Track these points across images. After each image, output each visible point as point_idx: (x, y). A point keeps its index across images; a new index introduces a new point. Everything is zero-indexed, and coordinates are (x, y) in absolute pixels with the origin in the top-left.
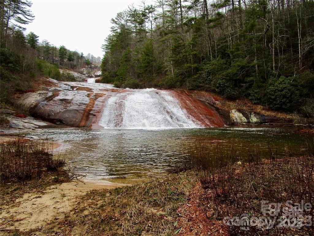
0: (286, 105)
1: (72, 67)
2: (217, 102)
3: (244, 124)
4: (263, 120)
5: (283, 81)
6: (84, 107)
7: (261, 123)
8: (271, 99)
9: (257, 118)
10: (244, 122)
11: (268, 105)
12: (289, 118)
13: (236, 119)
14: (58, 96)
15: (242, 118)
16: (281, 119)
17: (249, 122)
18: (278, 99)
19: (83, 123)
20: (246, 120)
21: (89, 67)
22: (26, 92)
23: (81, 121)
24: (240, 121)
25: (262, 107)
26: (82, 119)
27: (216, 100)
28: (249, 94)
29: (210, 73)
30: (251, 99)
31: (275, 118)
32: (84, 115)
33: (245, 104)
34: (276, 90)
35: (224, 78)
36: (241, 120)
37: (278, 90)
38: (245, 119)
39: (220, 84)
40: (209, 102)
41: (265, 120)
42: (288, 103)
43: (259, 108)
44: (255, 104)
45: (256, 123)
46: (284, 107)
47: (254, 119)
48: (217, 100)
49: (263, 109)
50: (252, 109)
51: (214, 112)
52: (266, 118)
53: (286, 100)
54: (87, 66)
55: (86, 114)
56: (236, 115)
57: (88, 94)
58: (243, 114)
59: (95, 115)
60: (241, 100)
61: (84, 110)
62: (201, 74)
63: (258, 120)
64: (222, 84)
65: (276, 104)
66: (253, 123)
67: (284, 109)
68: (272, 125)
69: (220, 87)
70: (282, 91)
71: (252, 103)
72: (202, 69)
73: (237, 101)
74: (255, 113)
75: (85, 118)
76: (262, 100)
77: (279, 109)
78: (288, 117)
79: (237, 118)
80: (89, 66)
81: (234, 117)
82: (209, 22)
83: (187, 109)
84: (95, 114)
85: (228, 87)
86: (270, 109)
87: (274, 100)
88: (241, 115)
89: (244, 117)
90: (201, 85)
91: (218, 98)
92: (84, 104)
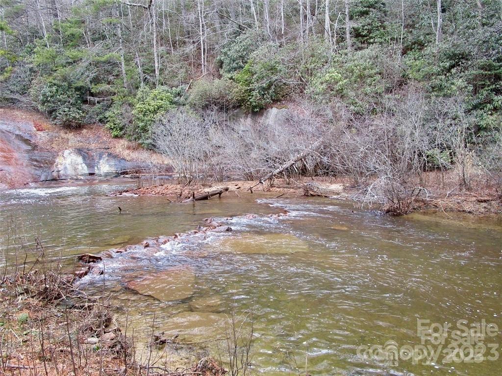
2: (40, 134)
4: (122, 169)
7: (118, 175)
9: (110, 166)
10: (82, 175)
11: (135, 139)
12: (168, 164)
13: (65, 168)
15: (80, 167)
16: (155, 166)
17: (92, 174)
20: (86, 170)
24: (73, 173)
25: (126, 143)
27: (38, 130)
28: (107, 119)
31: (144, 164)
33: (98, 137)
36: (75, 169)
38: (86, 167)
39: (46, 96)
40: (21, 133)
43: (120, 146)
44: (116, 137)
45: (106, 175)
48: (42, 130)
49: (128, 148)
50: (107, 147)
56: (68, 161)
58: (84, 158)
60: (92, 130)
63: (112, 170)
66: (101, 176)
68: (137, 177)
69: (46, 102)
73: (85, 131)
74: (110, 155)
76: (127, 130)
79: (68, 166)
81: (61, 164)
85: (63, 102)
86: (138, 148)
88: (80, 160)
89: (84, 165)
91: (46, 125)
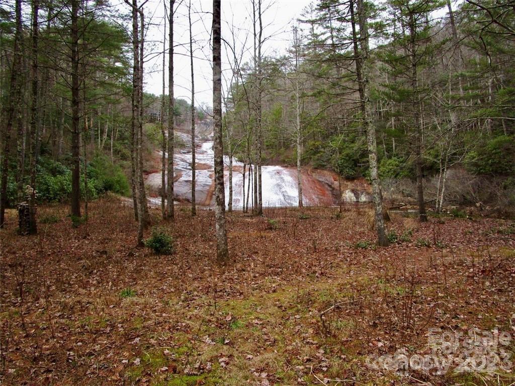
1: (178, 124)
2: (336, 183)
6: (208, 188)
9: (366, 198)
10: (353, 202)
14: (181, 177)
15: (352, 198)
17: (357, 202)
19: (207, 202)
20: (355, 200)
21: (202, 123)
22: (150, 173)
23: (205, 201)
24: (350, 201)
26: (206, 199)
27: (335, 180)
32: (208, 195)
33: (362, 184)
35: (343, 159)
47: (363, 199)
50: (365, 189)
54: (199, 122)
55: (210, 194)
56: (348, 195)
57: (210, 175)
58: (355, 194)
60: (359, 180)
61: (208, 191)
63: (367, 200)
64: (341, 164)
66: (361, 202)
71: (368, 184)
74: (367, 193)
75: (209, 198)
79: (348, 198)
80: (203, 121)
81: (345, 197)
85: (346, 167)
88: (353, 195)
89: (354, 197)
91: (337, 178)
92: (207, 185)
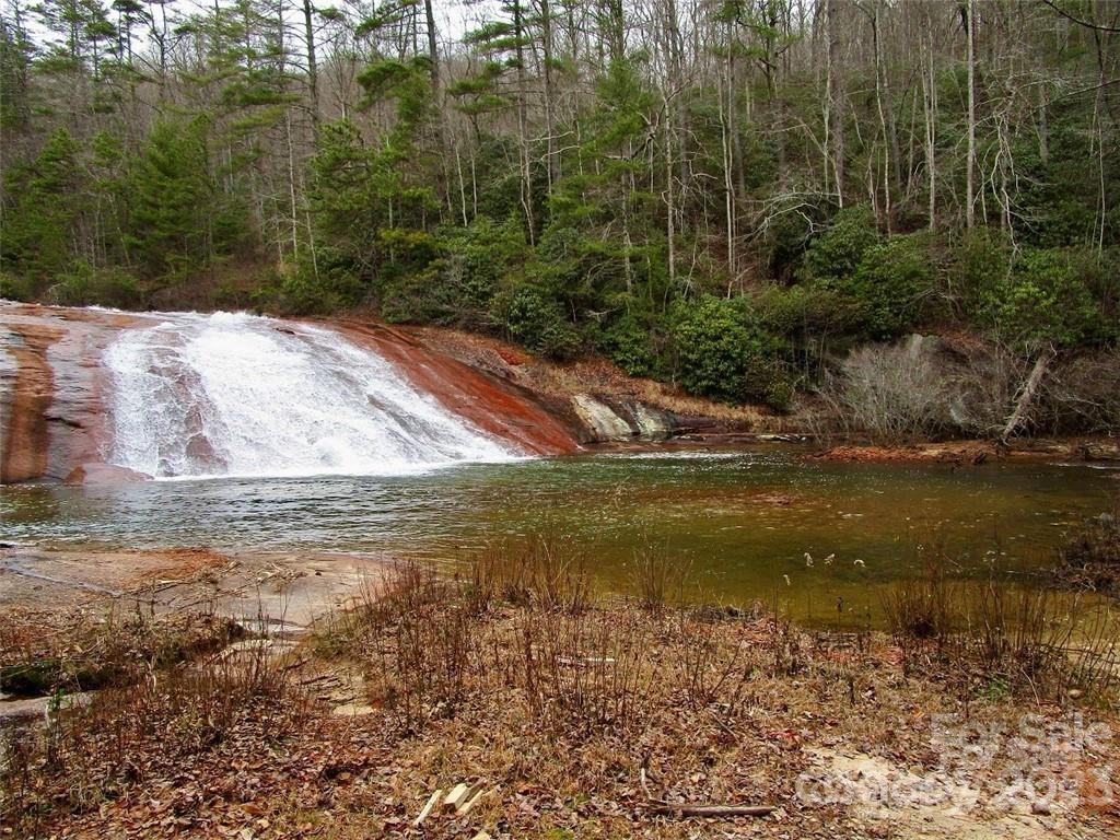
0: (728, 379)
2: (516, 369)
3: (625, 439)
4: (673, 426)
5: (717, 310)
6: (3, 388)
7: (669, 435)
8: (688, 361)
9: (657, 422)
10: (624, 435)
11: (676, 380)
12: (739, 420)
13: (600, 424)
16: (721, 422)
17: (636, 434)
18: (707, 361)
19: (22, 464)
20: (628, 429)
23: (8, 454)
24: (613, 432)
25: (658, 385)
26: (8, 443)
27: (512, 363)
28: (615, 346)
29: (472, 268)
30: (622, 361)
31: (702, 419)
33: (606, 375)
34: (699, 335)
35: (534, 291)
36: (614, 426)
37: (706, 336)
38: (626, 425)
39: (523, 310)
40: (491, 369)
41: (678, 425)
42: (734, 373)
43: (652, 390)
44: (635, 375)
45: (656, 435)
46: (723, 384)
47: (650, 425)
48: (517, 364)
49: (664, 393)
50: (631, 391)
51: (525, 403)
52: (680, 419)
53: (729, 367)
55: (25, 418)
56: (594, 413)
58: (613, 409)
59: (76, 425)
60: (589, 363)
61: (10, 403)
62: (442, 269)
63: (661, 428)
64: (532, 310)
65: (700, 379)
66: (647, 436)
67: (724, 391)
68: (700, 439)
69: (522, 318)
70: (717, 338)
71: (626, 374)
72: (445, 254)
73: (578, 365)
74: (644, 404)
75: (24, 437)
76: (658, 363)
77: (712, 393)
78: (735, 416)
79: (604, 422)
82: (460, 91)
83: (433, 392)
84: (76, 418)
85: (549, 319)
86: (684, 392)
87: (698, 364)
88: (608, 411)
90: (446, 307)
91: (519, 354)
